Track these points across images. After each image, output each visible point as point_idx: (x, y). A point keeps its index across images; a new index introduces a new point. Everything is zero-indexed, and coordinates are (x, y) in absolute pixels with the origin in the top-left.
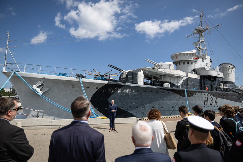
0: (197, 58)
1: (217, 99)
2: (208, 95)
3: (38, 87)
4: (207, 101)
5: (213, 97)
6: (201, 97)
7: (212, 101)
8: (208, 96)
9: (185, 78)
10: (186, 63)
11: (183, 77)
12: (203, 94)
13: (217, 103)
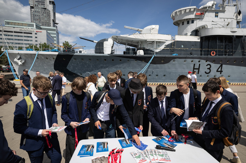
0: (201, 14)
1: (221, 66)
2: (199, 61)
3: (19, 59)
4: (199, 69)
5: (212, 65)
6: (185, 64)
7: (209, 69)
8: (200, 63)
9: (167, 43)
10: (186, 23)
11: (165, 42)
12: (190, 60)
13: (221, 72)
